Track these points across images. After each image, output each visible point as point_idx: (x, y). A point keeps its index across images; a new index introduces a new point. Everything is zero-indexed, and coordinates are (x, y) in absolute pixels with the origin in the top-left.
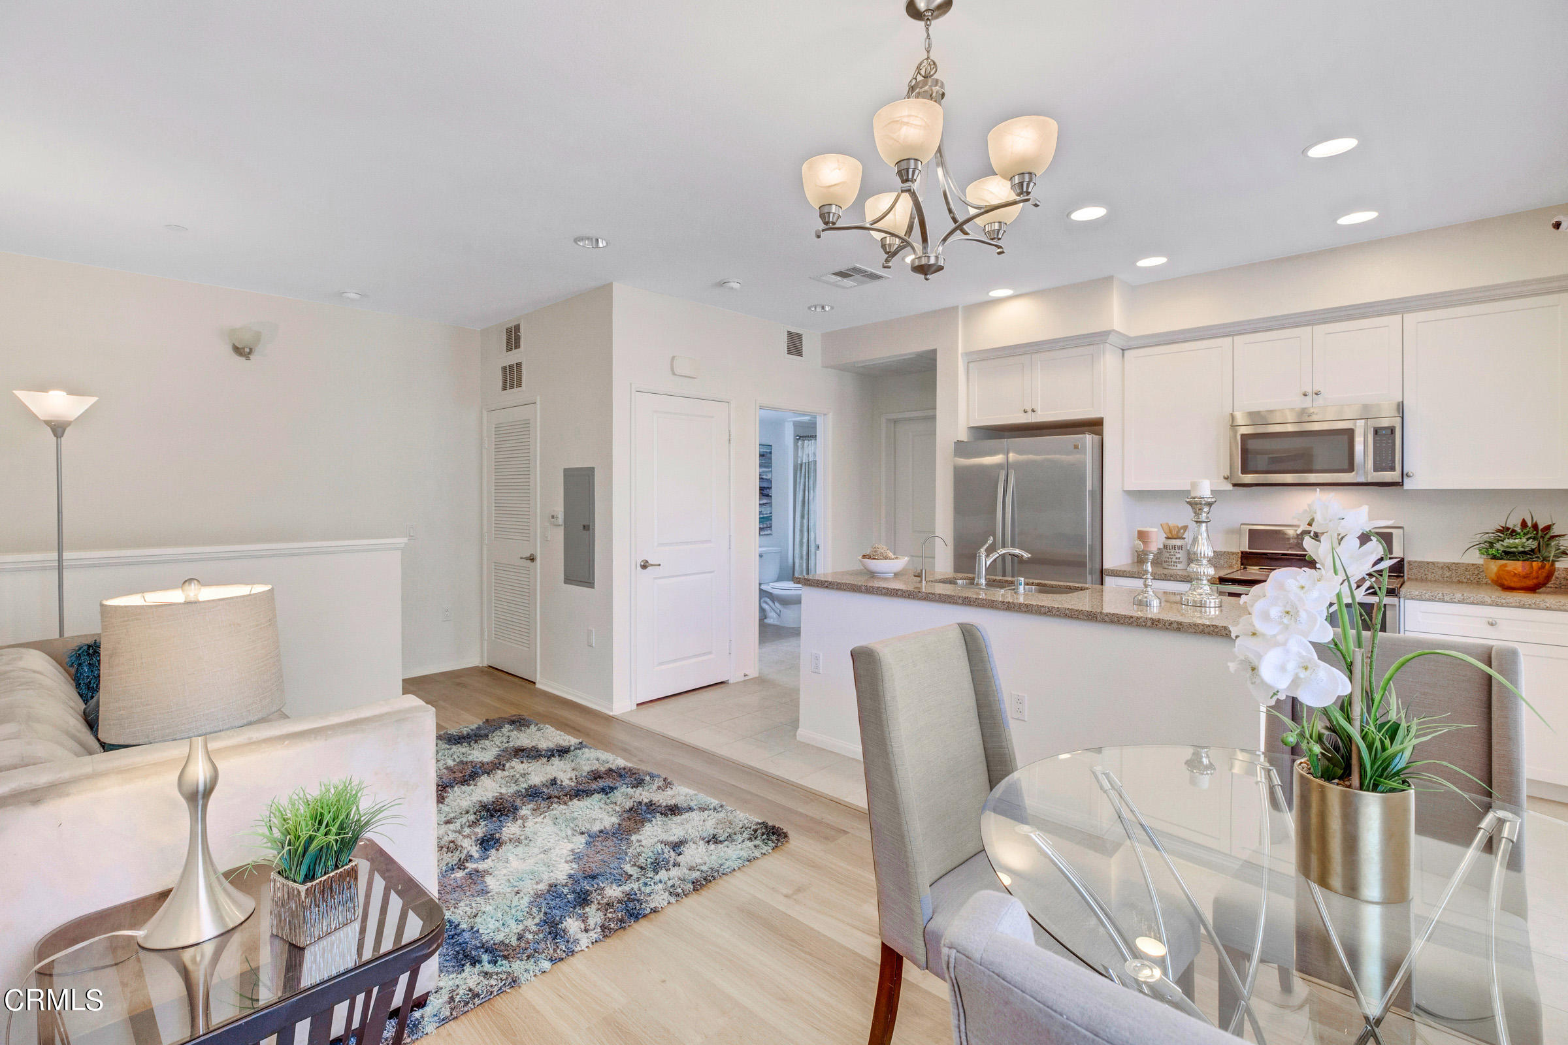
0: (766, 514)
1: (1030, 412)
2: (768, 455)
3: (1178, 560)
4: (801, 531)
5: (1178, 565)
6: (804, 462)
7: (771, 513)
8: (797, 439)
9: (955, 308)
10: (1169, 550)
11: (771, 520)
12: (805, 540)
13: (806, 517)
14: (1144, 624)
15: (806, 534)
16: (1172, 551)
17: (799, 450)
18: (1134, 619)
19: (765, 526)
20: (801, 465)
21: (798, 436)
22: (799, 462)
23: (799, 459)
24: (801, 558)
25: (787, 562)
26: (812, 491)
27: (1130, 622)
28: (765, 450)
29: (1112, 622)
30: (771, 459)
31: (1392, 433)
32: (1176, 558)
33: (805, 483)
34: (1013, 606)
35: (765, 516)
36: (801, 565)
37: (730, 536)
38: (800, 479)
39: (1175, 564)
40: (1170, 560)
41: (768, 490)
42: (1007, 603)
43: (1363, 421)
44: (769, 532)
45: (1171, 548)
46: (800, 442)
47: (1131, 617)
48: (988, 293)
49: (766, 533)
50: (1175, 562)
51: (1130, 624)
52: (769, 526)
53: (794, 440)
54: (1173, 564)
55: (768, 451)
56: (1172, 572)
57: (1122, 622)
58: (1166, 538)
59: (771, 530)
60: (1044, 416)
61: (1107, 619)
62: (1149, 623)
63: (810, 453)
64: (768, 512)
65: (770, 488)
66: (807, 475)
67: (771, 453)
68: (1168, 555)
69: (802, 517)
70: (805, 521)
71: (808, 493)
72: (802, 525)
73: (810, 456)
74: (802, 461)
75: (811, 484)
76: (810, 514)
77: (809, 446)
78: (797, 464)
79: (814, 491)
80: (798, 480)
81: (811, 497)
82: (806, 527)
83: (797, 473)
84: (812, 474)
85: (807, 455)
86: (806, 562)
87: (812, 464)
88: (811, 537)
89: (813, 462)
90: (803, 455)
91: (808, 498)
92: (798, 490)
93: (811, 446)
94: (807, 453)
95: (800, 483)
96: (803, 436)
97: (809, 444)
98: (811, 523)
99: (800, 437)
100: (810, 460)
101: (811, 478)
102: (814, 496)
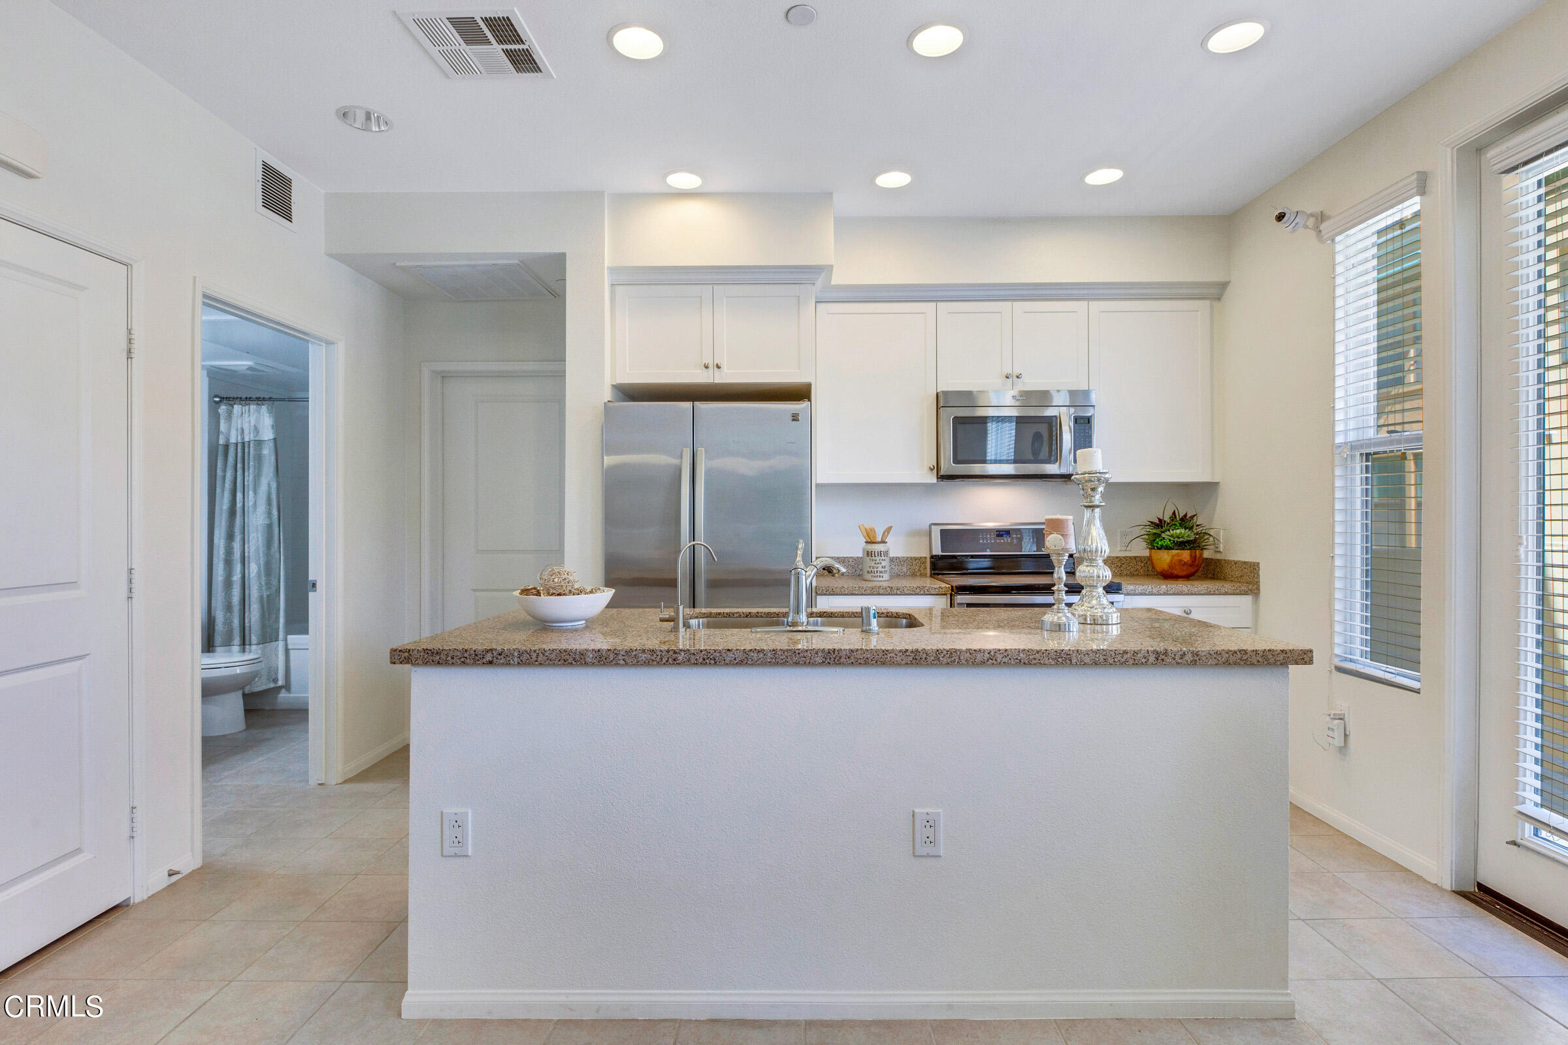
1: (711, 366)
3: (883, 570)
4: (228, 562)
5: (884, 575)
6: (233, 440)
8: (216, 403)
9: (599, 195)
10: (874, 558)
12: (237, 577)
13: (238, 538)
14: (1144, 660)
15: (238, 568)
16: (878, 558)
17: (222, 420)
18: (1129, 655)
20: (228, 446)
21: (216, 396)
22: (221, 442)
23: (221, 437)
24: (229, 608)
26: (251, 493)
27: (1123, 660)
29: (1096, 663)
31: (1089, 423)
32: (882, 567)
33: (235, 478)
34: (924, 656)
36: (228, 623)
37: (130, 570)
38: (224, 471)
39: (881, 574)
40: (875, 570)
42: (912, 652)
43: (1066, 408)
45: (876, 554)
46: (223, 409)
47: (1125, 652)
48: (665, 176)
50: (881, 572)
51: (1124, 664)
53: (209, 404)
54: (878, 574)
56: (877, 584)
57: (1111, 661)
58: (866, 542)
60: (732, 375)
61: (1087, 660)
62: (1152, 659)
63: (246, 427)
66: (239, 465)
68: (873, 564)
69: (230, 537)
70: (237, 545)
71: (242, 496)
72: (229, 552)
73: (246, 432)
74: (228, 440)
75: (248, 481)
76: (249, 533)
77: (244, 415)
78: (218, 444)
79: (255, 492)
80: (219, 472)
81: (250, 501)
82: (239, 555)
83: (216, 460)
84: (251, 463)
85: (240, 431)
86: (240, 615)
87: (252, 445)
88: (251, 571)
89: (253, 442)
90: (229, 430)
91: (241, 504)
92: (218, 490)
93: (247, 414)
94: (239, 427)
95: (224, 477)
96: (228, 396)
97: (244, 411)
98: (249, 547)
99: (222, 399)
100: (247, 439)
101: (249, 470)
102: (255, 501)
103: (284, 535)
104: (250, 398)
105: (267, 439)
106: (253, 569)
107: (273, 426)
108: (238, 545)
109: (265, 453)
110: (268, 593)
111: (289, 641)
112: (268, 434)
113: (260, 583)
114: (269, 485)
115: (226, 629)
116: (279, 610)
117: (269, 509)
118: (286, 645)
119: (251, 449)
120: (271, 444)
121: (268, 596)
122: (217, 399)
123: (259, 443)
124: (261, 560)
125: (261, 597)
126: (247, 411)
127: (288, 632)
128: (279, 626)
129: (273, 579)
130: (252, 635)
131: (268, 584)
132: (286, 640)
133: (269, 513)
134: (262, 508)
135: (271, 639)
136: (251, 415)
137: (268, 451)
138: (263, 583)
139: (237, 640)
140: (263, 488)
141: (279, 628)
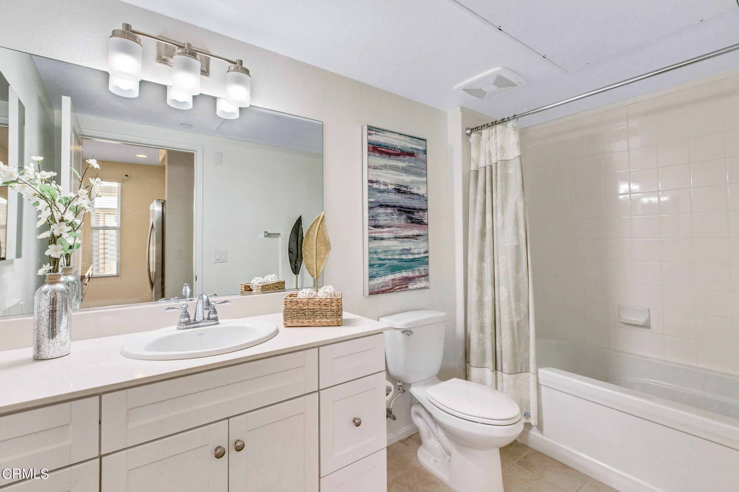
0: (418, 254)
2: (421, 156)
6: (482, 164)
7: (427, 252)
11: (427, 263)
12: (488, 299)
17: (473, 149)
19: (417, 274)
20: (477, 172)
21: (468, 129)
22: (473, 168)
23: (473, 164)
24: (482, 329)
25: (454, 330)
26: (499, 214)
28: (415, 146)
30: (426, 162)
33: (485, 201)
35: (417, 256)
36: (481, 343)
38: (476, 195)
41: (421, 213)
44: (423, 284)
46: (474, 135)
49: (419, 285)
52: (423, 274)
55: (420, 148)
59: (427, 280)
63: (493, 149)
64: (423, 250)
65: (425, 210)
66: (488, 188)
67: (425, 152)
70: (487, 266)
71: (491, 217)
72: (481, 272)
73: (493, 154)
74: (478, 165)
75: (496, 202)
76: (498, 254)
77: (491, 139)
78: (470, 171)
79: (503, 213)
80: (471, 197)
81: (498, 224)
82: (489, 277)
83: (469, 185)
84: (499, 184)
85: (487, 154)
86: (492, 339)
87: (499, 165)
88: (501, 294)
89: (500, 162)
90: (479, 156)
91: (491, 225)
92: (471, 213)
93: (494, 137)
94: (487, 151)
95: (475, 200)
96: (477, 126)
97: (491, 135)
98: (498, 269)
99: (472, 130)
100: (494, 161)
101: (497, 191)
102: (503, 222)
103: (532, 258)
104: (496, 122)
105: (512, 158)
106: (504, 293)
107: (518, 143)
108: (489, 266)
109: (511, 172)
110: (518, 320)
111: (540, 376)
112: (513, 152)
113: (510, 308)
114: (516, 204)
115: (480, 350)
116: (529, 338)
117: (517, 230)
118: (537, 379)
119: (499, 169)
120: (517, 162)
121: (518, 323)
122: (469, 131)
123: (505, 162)
124: (511, 283)
125: (512, 323)
126: (494, 134)
127: (540, 364)
128: (529, 355)
129: (522, 305)
130: (504, 362)
131: (518, 309)
132: (537, 373)
133: (517, 234)
134: (510, 230)
135: (521, 369)
136: (498, 136)
137: (514, 171)
138: (513, 308)
139: (490, 363)
140: (510, 209)
141: (529, 358)
